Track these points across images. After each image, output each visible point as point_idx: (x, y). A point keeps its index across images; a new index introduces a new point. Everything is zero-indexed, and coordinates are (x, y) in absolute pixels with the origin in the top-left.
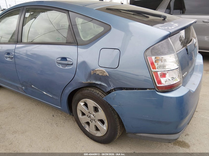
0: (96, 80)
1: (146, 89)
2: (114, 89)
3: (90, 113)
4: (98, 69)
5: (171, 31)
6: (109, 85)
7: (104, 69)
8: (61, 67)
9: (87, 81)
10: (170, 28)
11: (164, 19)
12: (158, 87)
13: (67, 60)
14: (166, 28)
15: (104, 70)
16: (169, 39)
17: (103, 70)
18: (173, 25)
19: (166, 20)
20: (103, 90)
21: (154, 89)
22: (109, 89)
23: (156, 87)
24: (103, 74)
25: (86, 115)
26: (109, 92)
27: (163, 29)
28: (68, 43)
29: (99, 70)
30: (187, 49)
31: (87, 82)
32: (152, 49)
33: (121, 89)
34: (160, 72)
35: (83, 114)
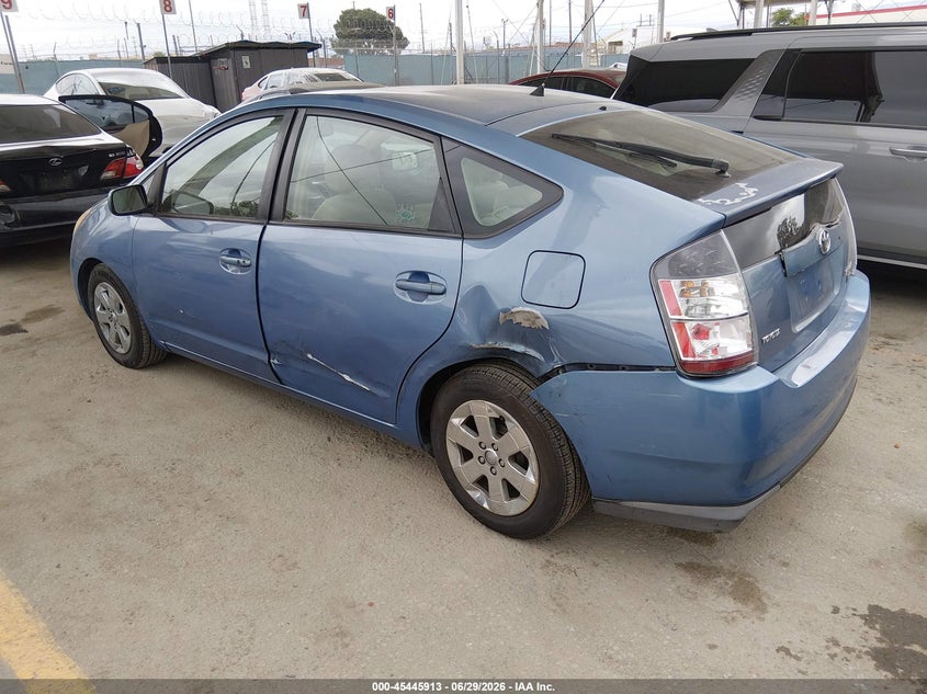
0: (513, 340)
1: (651, 368)
2: (563, 367)
3: (483, 445)
4: (520, 309)
5: (728, 213)
6: (549, 357)
7: (536, 311)
8: (410, 300)
9: (484, 342)
10: (729, 202)
11: (723, 172)
12: (683, 364)
13: (428, 281)
14: (718, 202)
15: (538, 313)
16: (722, 232)
17: (534, 311)
18: (743, 190)
19: (727, 174)
20: (530, 370)
21: (673, 368)
22: (546, 369)
23: (678, 365)
24: (534, 323)
25: (476, 456)
26: (547, 377)
27: (707, 206)
28: (435, 230)
29: (524, 312)
30: (783, 263)
31: (486, 346)
32: (673, 259)
33: (583, 366)
34: (694, 324)
35: (466, 455)
